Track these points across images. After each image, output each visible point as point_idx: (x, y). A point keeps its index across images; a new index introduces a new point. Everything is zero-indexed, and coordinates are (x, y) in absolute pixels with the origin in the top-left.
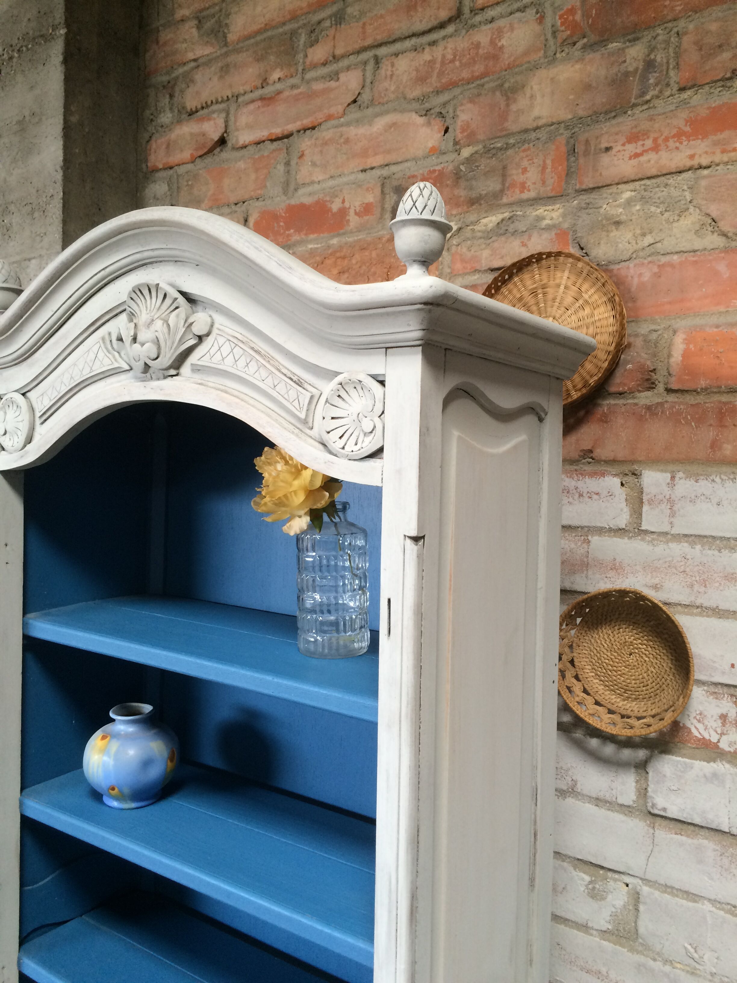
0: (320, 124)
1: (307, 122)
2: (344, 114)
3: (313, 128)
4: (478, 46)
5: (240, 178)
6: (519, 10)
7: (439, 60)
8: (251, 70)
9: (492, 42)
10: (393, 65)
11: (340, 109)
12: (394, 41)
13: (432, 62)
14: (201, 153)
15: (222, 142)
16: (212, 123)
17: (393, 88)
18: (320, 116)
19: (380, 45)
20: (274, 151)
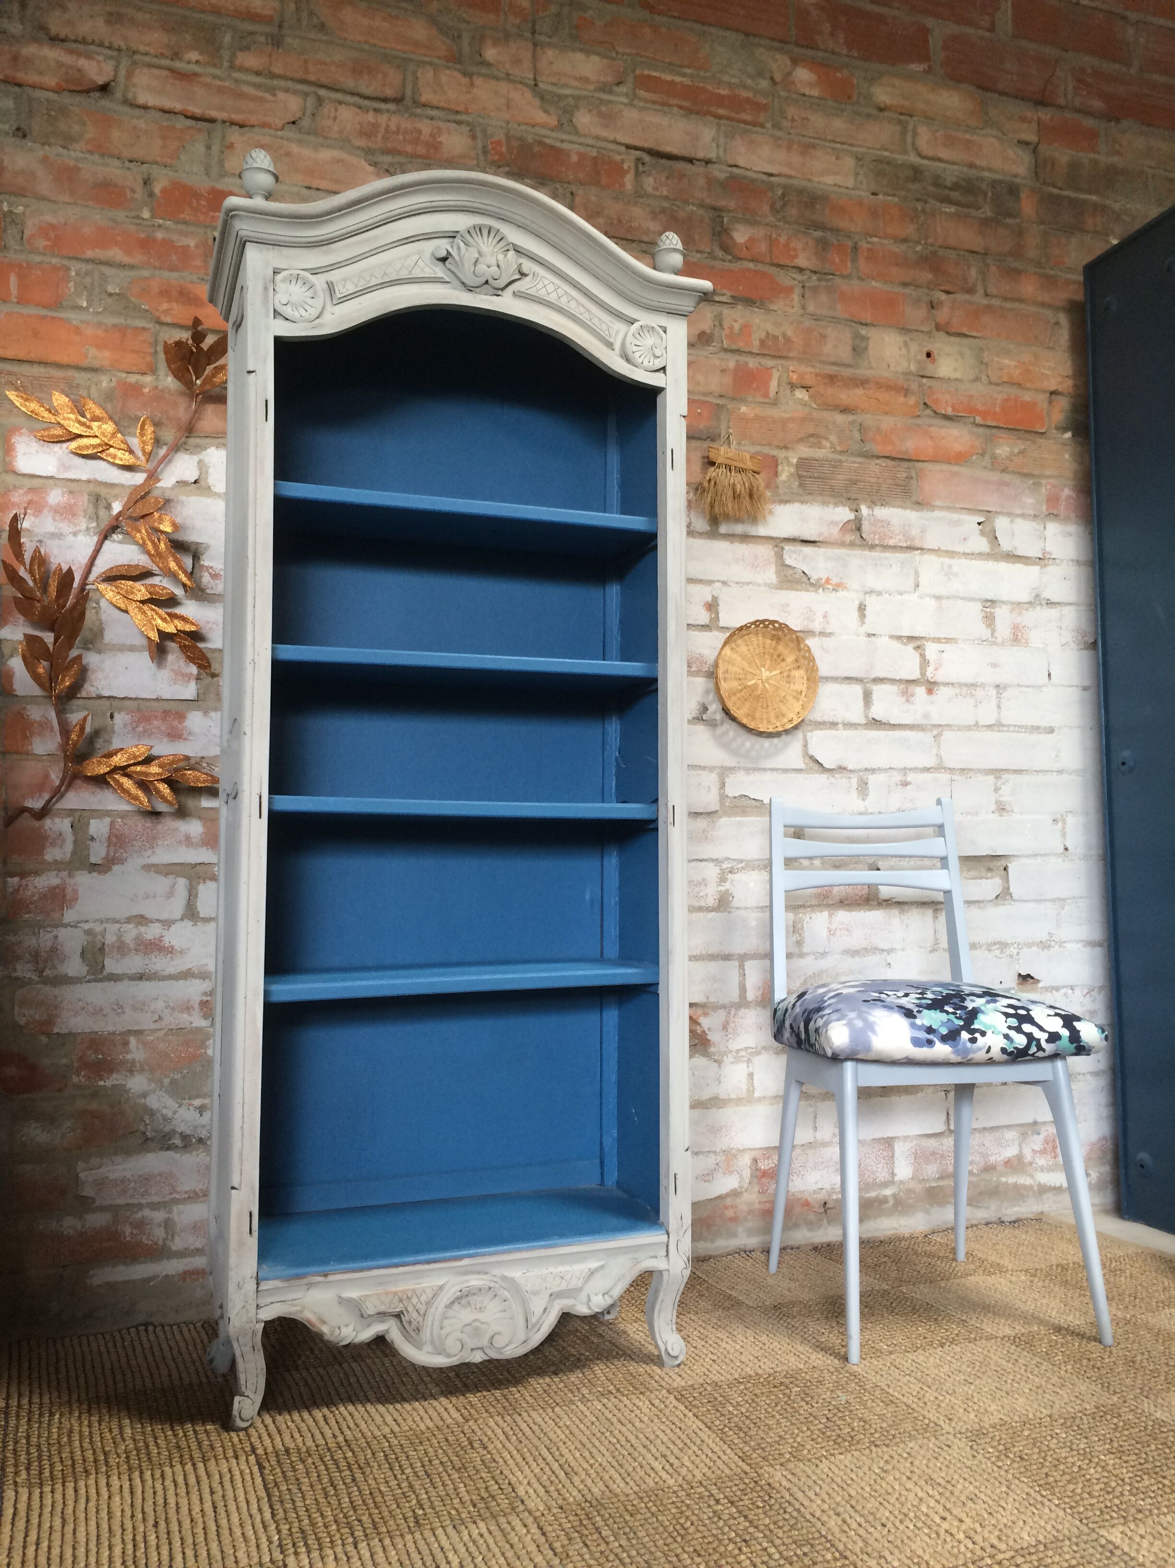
0: (253, 126)
1: (235, 117)
2: (282, 129)
3: (242, 126)
4: (419, 132)
5: (138, 137)
6: (455, 122)
7: (383, 126)
8: (156, 35)
9: (432, 135)
10: (336, 110)
11: (280, 124)
12: (336, 90)
13: (376, 126)
14: (72, 87)
15: (104, 89)
16: (94, 63)
17: (336, 129)
18: (253, 119)
19: (322, 86)
20: (188, 128)
